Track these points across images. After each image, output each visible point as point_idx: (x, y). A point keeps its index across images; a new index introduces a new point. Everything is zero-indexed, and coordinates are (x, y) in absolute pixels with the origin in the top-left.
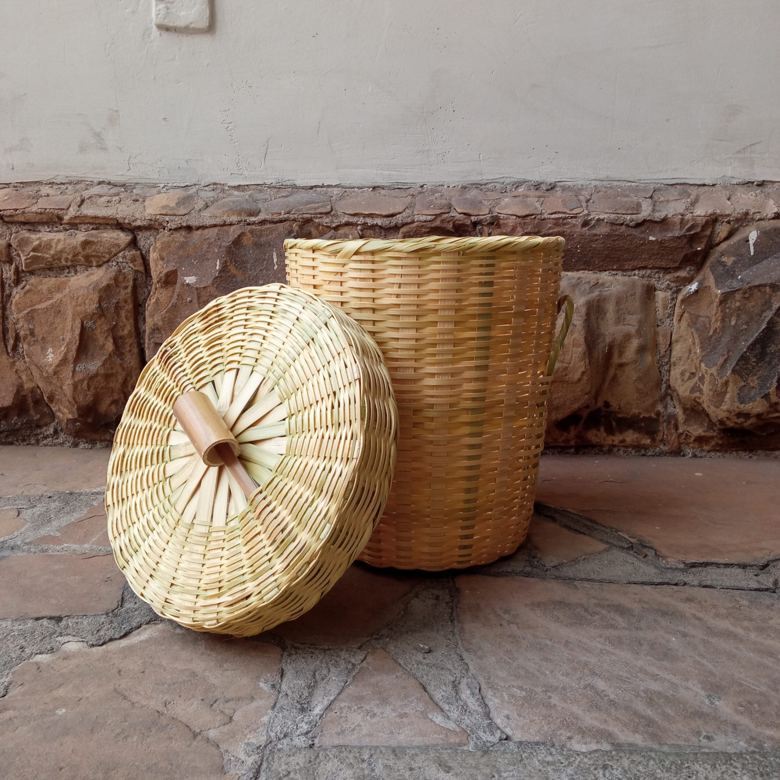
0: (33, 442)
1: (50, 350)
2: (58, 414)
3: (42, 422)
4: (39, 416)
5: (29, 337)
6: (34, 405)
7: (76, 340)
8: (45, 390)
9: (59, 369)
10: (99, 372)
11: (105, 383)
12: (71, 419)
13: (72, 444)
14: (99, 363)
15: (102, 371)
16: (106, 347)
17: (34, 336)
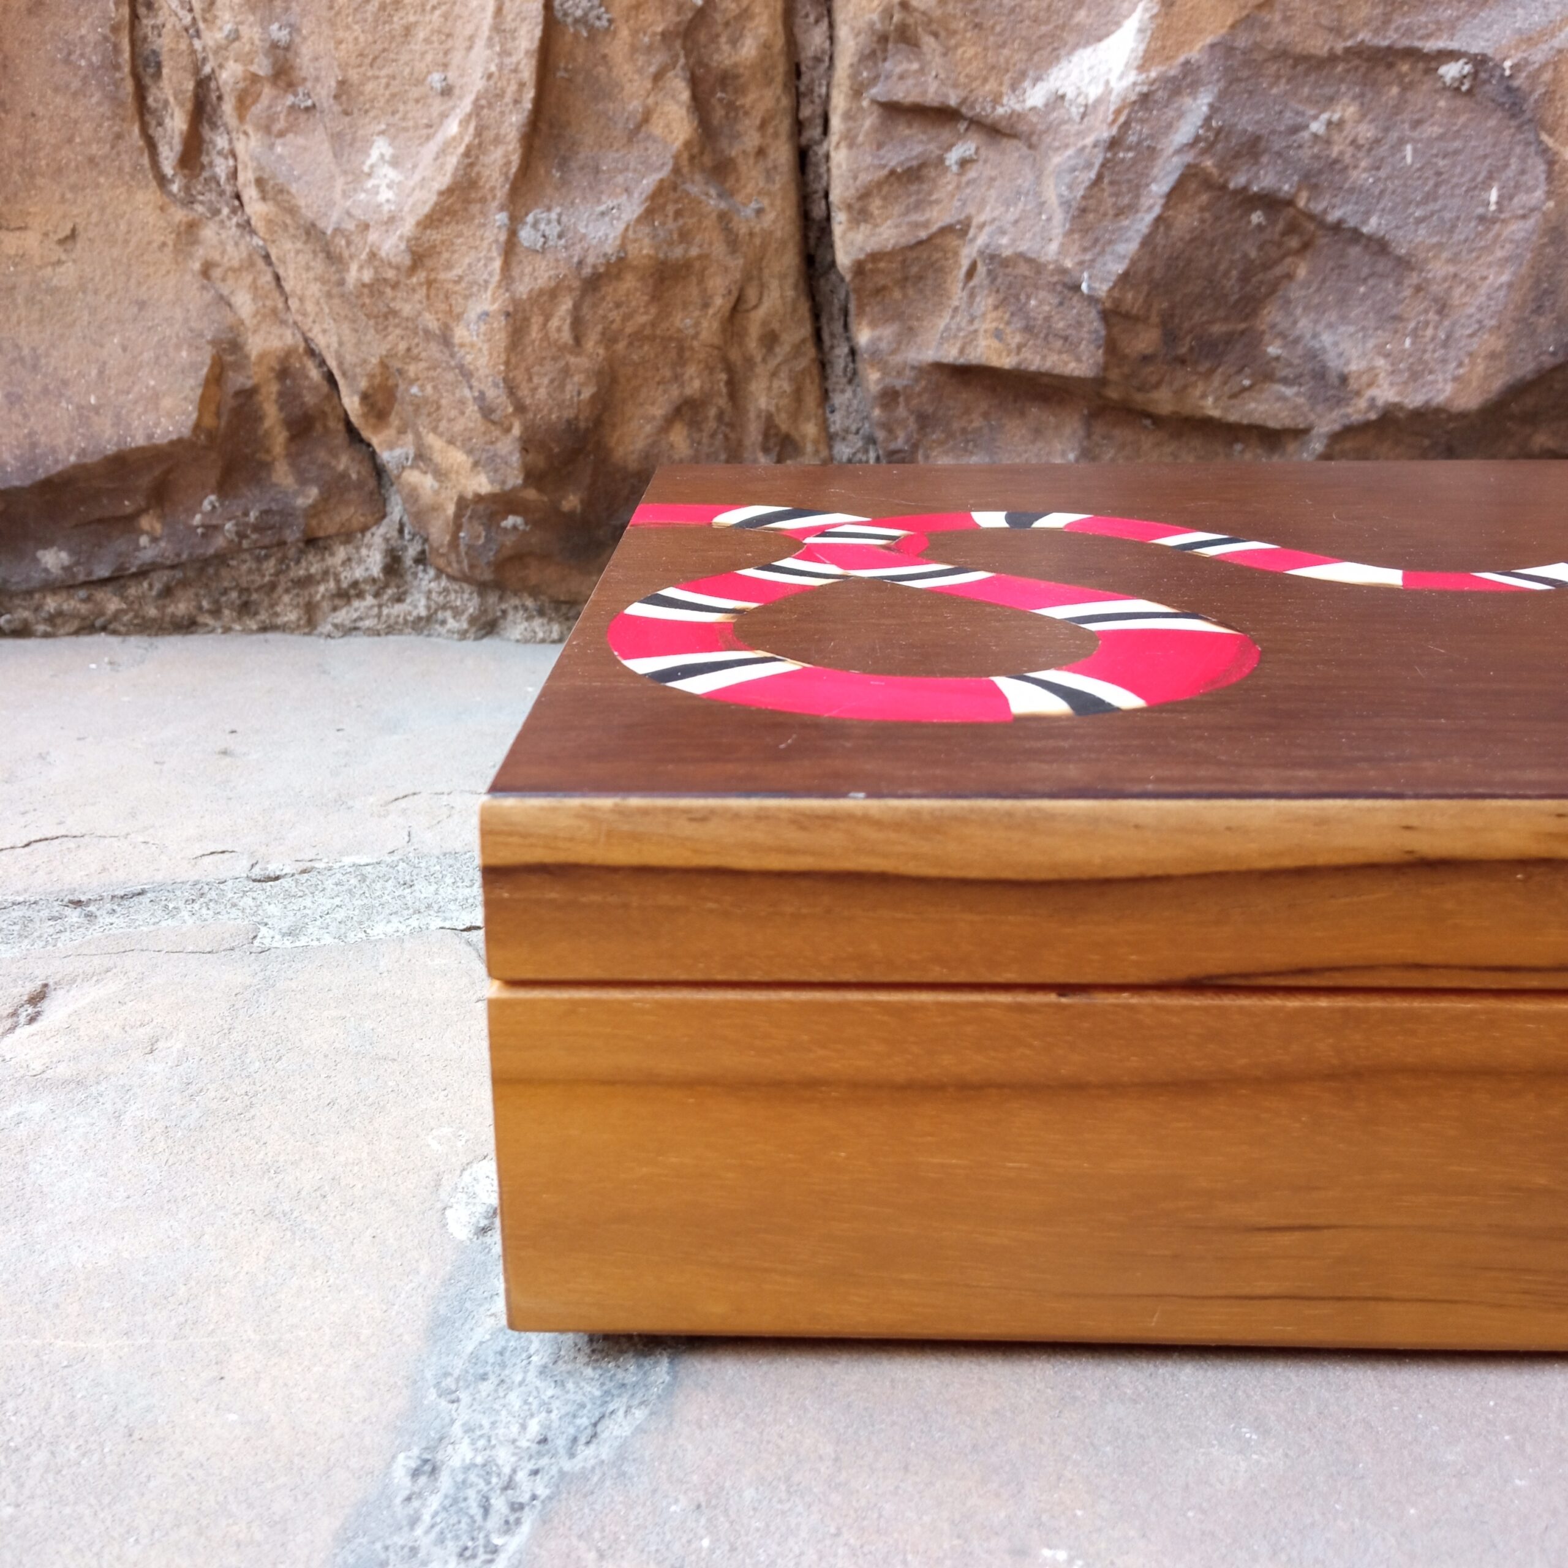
0: (292, 616)
1: (381, 148)
2: (413, 477)
3: (329, 525)
4: (314, 492)
5: (267, 91)
6: (292, 439)
7: (522, 85)
8: (349, 359)
9: (434, 236)
10: (632, 249)
11: (653, 310)
12: (479, 498)
13: (472, 621)
14: (632, 209)
15: (643, 249)
16: (657, 128)
17: (291, 86)
